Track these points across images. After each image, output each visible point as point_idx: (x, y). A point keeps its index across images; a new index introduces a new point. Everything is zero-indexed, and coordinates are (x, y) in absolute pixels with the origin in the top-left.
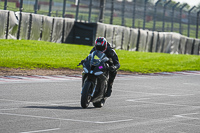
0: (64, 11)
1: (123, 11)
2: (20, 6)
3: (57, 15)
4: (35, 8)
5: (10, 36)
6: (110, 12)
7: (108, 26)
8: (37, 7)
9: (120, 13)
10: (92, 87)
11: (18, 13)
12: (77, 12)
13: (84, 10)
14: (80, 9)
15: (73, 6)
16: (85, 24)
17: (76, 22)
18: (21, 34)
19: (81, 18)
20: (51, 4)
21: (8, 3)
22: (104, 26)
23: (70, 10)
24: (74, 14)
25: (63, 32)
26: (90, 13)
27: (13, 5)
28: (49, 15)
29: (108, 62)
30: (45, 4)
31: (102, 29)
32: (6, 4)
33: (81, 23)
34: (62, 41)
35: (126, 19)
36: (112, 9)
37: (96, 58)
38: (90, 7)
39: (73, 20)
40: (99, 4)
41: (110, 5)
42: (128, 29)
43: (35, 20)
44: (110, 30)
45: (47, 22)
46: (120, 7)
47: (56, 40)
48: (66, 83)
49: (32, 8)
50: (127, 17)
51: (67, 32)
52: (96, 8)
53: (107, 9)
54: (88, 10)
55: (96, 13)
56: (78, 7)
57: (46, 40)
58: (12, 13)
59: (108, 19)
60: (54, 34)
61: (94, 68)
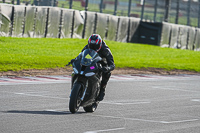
0: (129, 10)
1: (188, 10)
2: (85, 5)
3: (122, 14)
4: (101, 7)
5: (75, 35)
6: (175, 12)
7: (174, 26)
8: (102, 7)
9: (185, 13)
10: (82, 90)
11: (83, 12)
12: (143, 11)
13: (149, 9)
14: (145, 9)
15: (139, 5)
16: (150, 24)
17: (141, 22)
18: (86, 33)
19: (147, 18)
20: (116, 4)
21: (74, 3)
22: (169, 25)
23: (135, 9)
24: (140, 14)
25: (129, 31)
26: (155, 13)
27: (79, 4)
28: (115, 14)
29: (102, 62)
30: (111, 3)
31: (167, 29)
32: (71, 3)
33: (146, 23)
34: (128, 41)
35: (192, 19)
36: (178, 9)
37: (88, 57)
38: (156, 6)
39: (138, 20)
40: (164, 4)
41: (175, 5)
42: (194, 29)
43: (101, 19)
44: (175, 30)
45: (113, 21)
46: (186, 6)
47: (121, 39)
48: (132, 82)
49: (97, 8)
50: (193, 17)
51: (132, 32)
52: (161, 7)
53: (172, 8)
54: (153, 10)
55: (161, 13)
56: (143, 6)
57: (111, 39)
58: (77, 12)
59: (173, 19)
60: (119, 33)
61: (85, 69)
